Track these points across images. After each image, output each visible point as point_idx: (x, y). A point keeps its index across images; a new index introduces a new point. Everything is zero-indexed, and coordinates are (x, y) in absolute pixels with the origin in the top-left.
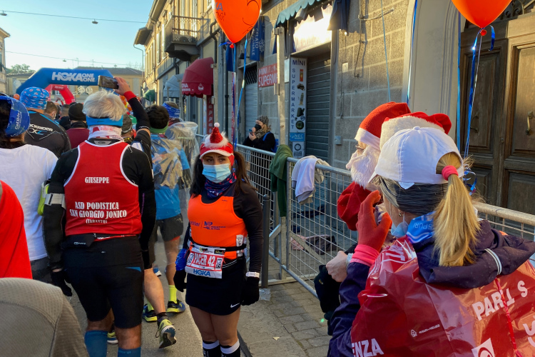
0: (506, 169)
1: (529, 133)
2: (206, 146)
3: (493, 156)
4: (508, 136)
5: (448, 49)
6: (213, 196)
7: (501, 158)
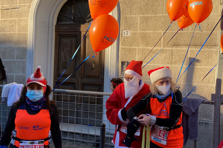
0: (82, 84)
1: (93, 69)
2: (31, 79)
3: (75, 78)
4: (83, 70)
5: (50, 31)
6: (37, 109)
7: (80, 79)
